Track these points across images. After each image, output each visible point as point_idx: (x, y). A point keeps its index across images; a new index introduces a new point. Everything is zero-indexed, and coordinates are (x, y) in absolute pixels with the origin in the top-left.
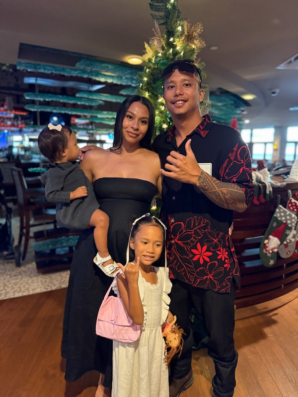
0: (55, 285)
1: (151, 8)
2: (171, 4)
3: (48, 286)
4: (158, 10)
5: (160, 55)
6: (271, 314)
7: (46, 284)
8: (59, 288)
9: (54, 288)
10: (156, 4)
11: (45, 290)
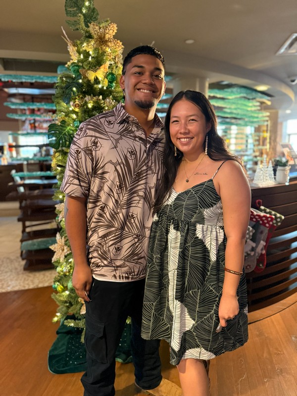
0: (33, 284)
1: (67, 14)
2: (86, 7)
3: (28, 284)
4: (73, 14)
7: (27, 282)
8: (36, 287)
9: (31, 287)
10: (71, 9)
11: (23, 288)
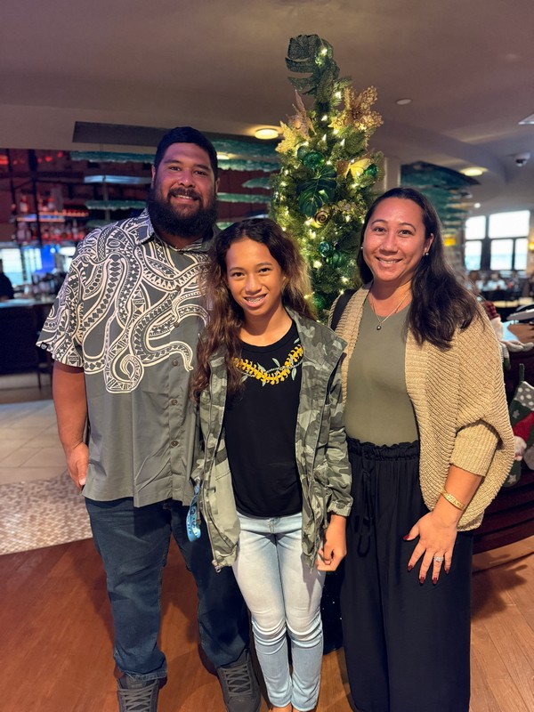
1: (289, 67)
2: (322, 58)
4: (302, 69)
5: (306, 144)
6: (515, 567)
10: (297, 60)
